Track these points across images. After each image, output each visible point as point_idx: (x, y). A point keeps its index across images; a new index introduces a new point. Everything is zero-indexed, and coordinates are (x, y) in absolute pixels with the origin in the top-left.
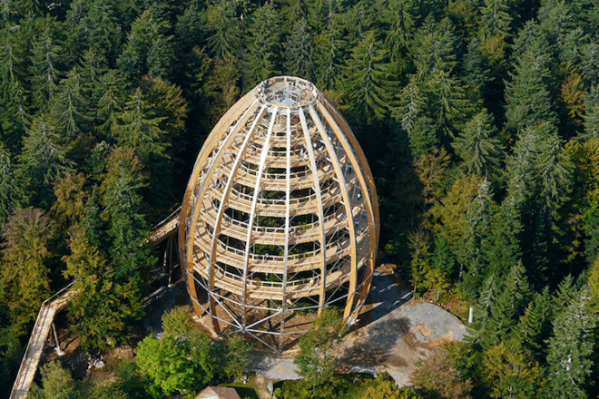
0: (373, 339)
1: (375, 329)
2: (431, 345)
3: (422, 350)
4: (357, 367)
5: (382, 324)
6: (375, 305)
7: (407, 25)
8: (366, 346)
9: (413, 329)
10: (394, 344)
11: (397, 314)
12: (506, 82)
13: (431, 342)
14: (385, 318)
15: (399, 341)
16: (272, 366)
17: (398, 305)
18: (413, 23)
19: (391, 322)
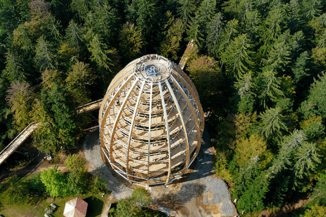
0: (180, 193)
1: (186, 187)
2: (207, 208)
3: (201, 209)
4: (162, 208)
5: (190, 185)
6: (195, 171)
7: (277, 30)
8: (175, 196)
9: (204, 194)
10: (190, 200)
11: (203, 181)
12: (315, 80)
13: (208, 205)
14: (194, 181)
15: (193, 199)
16: (122, 191)
17: (206, 176)
18: (280, 30)
19: (196, 185)
